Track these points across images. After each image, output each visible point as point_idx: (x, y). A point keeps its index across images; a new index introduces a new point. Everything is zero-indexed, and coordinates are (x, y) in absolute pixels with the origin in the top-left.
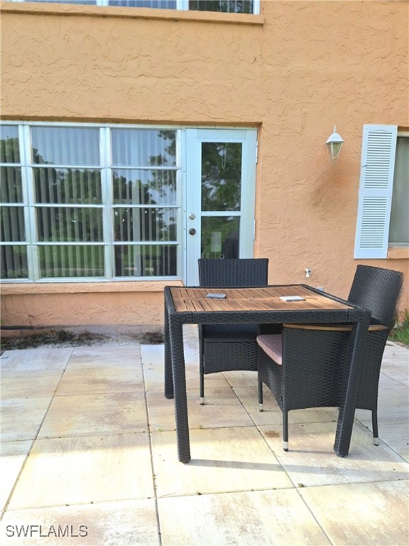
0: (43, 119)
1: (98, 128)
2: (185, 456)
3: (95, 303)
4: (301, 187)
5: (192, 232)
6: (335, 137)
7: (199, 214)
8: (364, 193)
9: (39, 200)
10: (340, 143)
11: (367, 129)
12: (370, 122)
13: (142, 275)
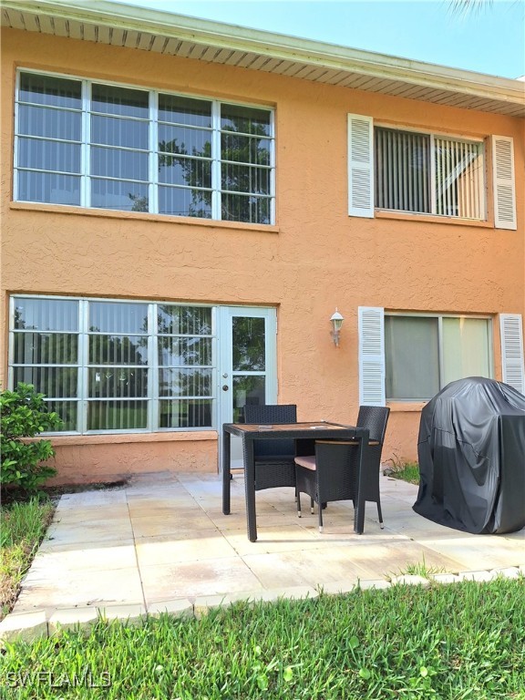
0: (101, 296)
1: (148, 304)
2: (253, 538)
3: (138, 453)
4: (313, 353)
5: (226, 388)
6: (337, 316)
7: (231, 373)
8: (363, 358)
9: (91, 360)
10: (341, 320)
11: (361, 310)
12: (363, 305)
13: (180, 426)
